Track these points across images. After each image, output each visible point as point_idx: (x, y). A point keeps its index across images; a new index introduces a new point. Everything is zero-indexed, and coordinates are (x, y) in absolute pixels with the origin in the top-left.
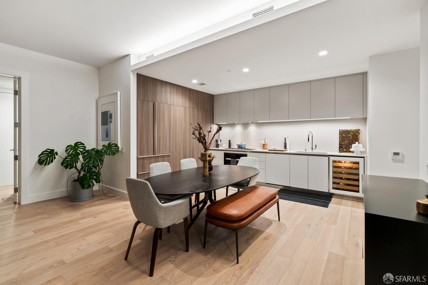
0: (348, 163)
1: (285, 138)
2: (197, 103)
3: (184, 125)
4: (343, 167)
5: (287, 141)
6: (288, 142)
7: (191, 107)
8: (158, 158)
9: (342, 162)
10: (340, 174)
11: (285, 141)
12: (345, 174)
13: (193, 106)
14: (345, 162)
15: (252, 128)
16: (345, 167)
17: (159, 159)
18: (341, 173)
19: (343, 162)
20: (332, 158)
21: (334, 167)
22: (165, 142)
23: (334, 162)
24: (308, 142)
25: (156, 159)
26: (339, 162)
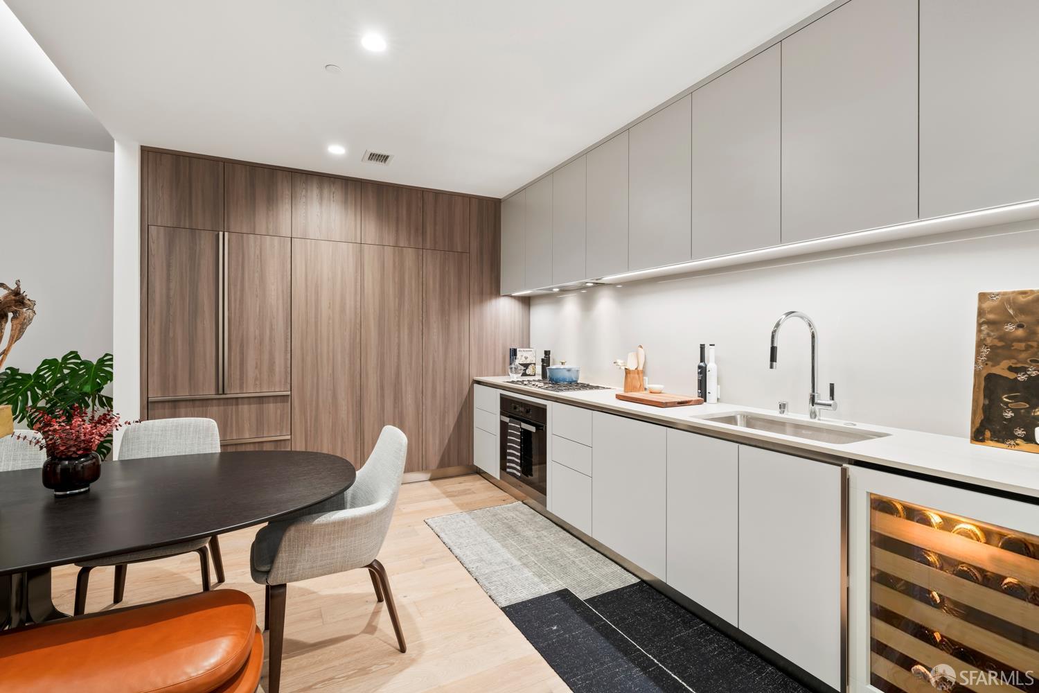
0: (967, 535)
1: (702, 347)
2: (417, 230)
3: (356, 301)
4: (932, 558)
5: (708, 362)
6: (711, 366)
7: (389, 239)
8: (237, 404)
9: (926, 521)
10: (914, 597)
11: (702, 359)
12: (950, 611)
13: (397, 240)
14: (948, 524)
15: (605, 304)
16: (947, 563)
17: (240, 407)
18: (923, 595)
19: (936, 519)
20: (865, 483)
21: (880, 541)
22: (266, 357)
23: (881, 505)
24: (771, 367)
25: (230, 407)
26: (913, 514)
